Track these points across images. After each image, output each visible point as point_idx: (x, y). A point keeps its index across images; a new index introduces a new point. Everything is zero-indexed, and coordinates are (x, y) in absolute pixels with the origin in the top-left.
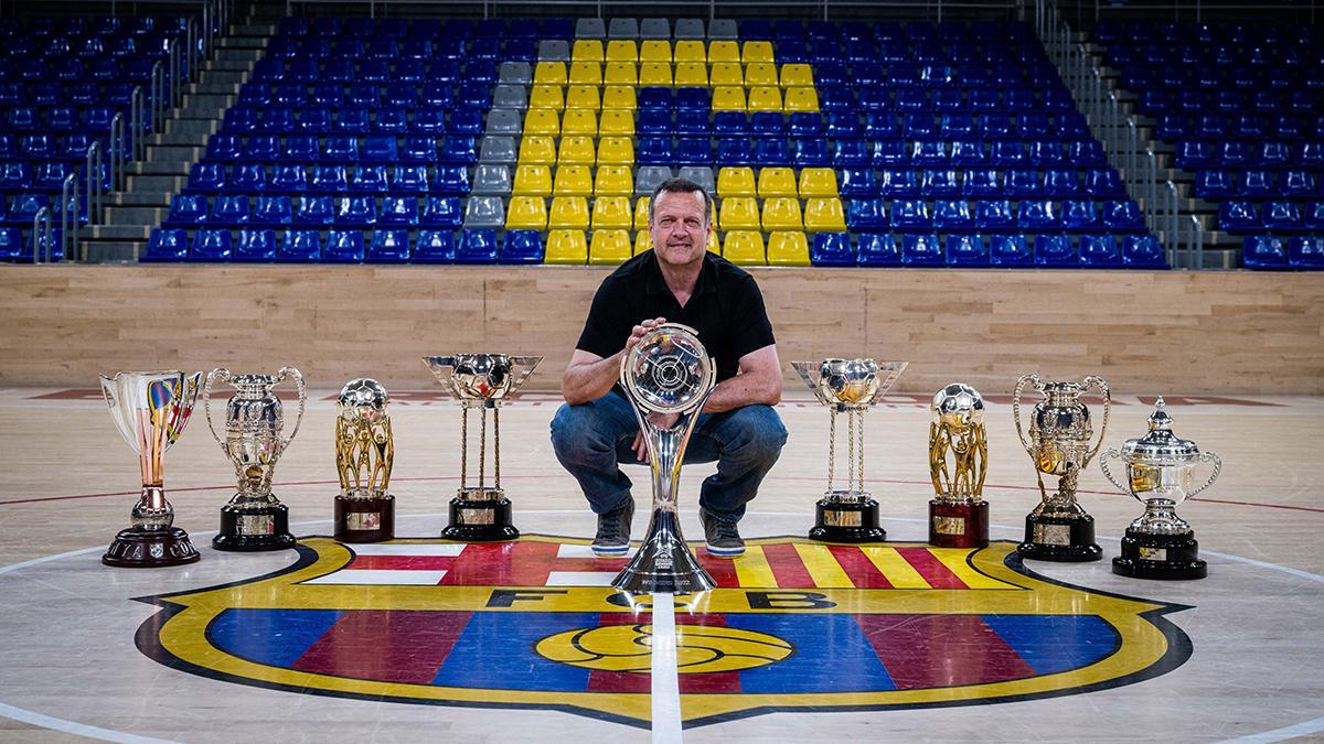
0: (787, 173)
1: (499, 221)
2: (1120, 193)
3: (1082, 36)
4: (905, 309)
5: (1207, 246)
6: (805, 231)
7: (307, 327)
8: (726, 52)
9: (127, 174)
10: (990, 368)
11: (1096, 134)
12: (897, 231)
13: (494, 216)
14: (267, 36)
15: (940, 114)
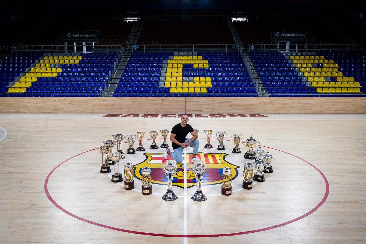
0: (204, 78)
1: (164, 86)
2: (250, 81)
3: (247, 54)
4: (219, 102)
5: (261, 89)
6: (206, 87)
7: (139, 105)
8: (195, 58)
9: (112, 79)
10: (230, 110)
11: (248, 71)
12: (219, 87)
13: (163, 85)
14: (130, 55)
15: (226, 68)
